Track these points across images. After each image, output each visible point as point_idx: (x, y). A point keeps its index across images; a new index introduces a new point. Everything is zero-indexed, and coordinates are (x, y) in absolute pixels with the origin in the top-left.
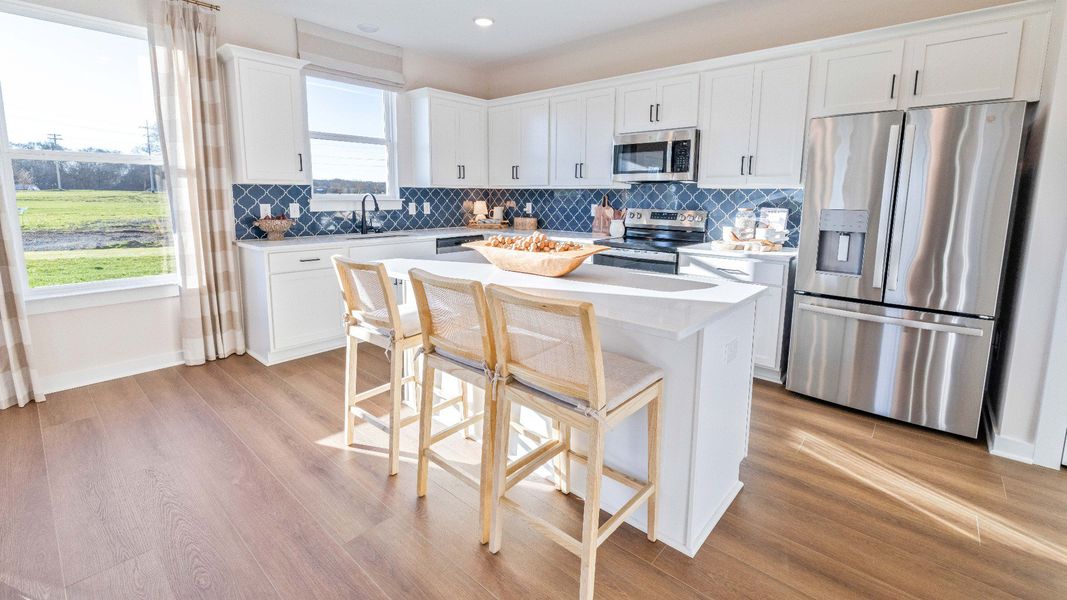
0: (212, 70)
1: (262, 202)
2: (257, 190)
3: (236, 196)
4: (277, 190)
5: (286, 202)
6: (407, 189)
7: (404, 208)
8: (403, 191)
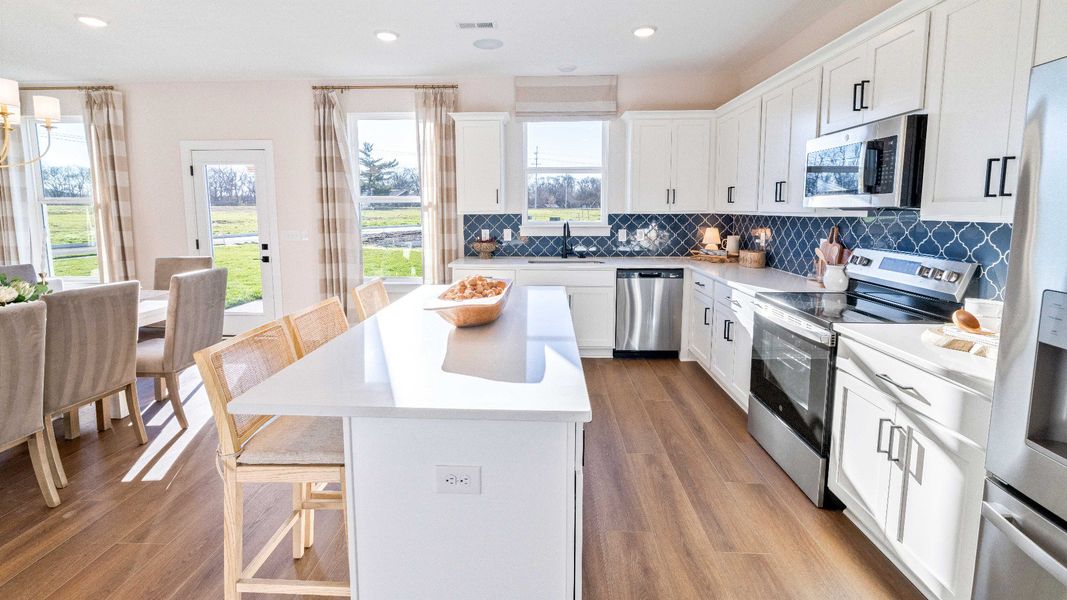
0: (447, 133)
1: (484, 228)
2: (480, 219)
3: (465, 224)
4: (495, 218)
5: (502, 228)
6: (617, 216)
7: (612, 235)
8: (611, 218)
